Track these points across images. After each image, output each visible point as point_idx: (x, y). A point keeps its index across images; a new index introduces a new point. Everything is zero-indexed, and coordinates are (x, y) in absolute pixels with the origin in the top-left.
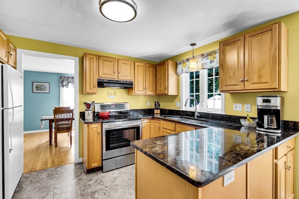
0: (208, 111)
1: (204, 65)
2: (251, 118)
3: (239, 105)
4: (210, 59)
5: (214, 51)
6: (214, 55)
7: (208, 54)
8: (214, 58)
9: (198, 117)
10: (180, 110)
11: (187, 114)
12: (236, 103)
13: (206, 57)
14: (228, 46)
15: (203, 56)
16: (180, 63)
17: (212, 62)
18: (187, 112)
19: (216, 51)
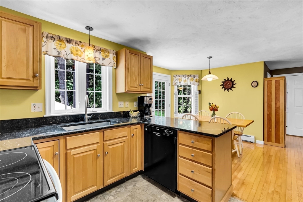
0: (94, 111)
1: (97, 59)
2: (133, 111)
3: (122, 103)
4: (103, 55)
5: (107, 49)
6: (107, 53)
7: (100, 48)
8: (107, 56)
9: (89, 119)
10: (45, 116)
11: (64, 120)
12: (120, 100)
13: (98, 52)
14: (132, 56)
15: (94, 48)
16: (52, 37)
17: (104, 59)
18: (63, 117)
19: (109, 51)
